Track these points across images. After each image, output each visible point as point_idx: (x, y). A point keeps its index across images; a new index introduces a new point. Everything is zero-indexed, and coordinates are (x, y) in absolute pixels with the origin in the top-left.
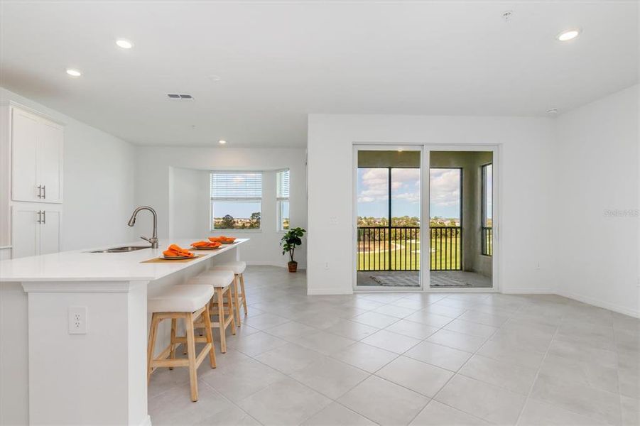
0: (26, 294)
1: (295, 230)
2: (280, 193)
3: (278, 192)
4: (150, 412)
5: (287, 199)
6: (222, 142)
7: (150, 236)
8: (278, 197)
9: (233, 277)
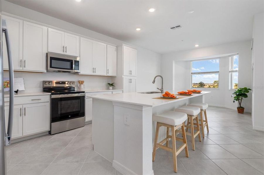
0: (113, 106)
1: (243, 89)
2: (232, 68)
3: (230, 68)
4: (153, 169)
5: (236, 71)
6: (197, 46)
7: (160, 88)
8: (230, 70)
9: (200, 111)
